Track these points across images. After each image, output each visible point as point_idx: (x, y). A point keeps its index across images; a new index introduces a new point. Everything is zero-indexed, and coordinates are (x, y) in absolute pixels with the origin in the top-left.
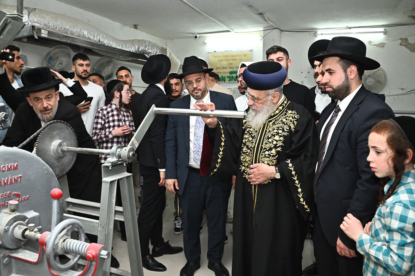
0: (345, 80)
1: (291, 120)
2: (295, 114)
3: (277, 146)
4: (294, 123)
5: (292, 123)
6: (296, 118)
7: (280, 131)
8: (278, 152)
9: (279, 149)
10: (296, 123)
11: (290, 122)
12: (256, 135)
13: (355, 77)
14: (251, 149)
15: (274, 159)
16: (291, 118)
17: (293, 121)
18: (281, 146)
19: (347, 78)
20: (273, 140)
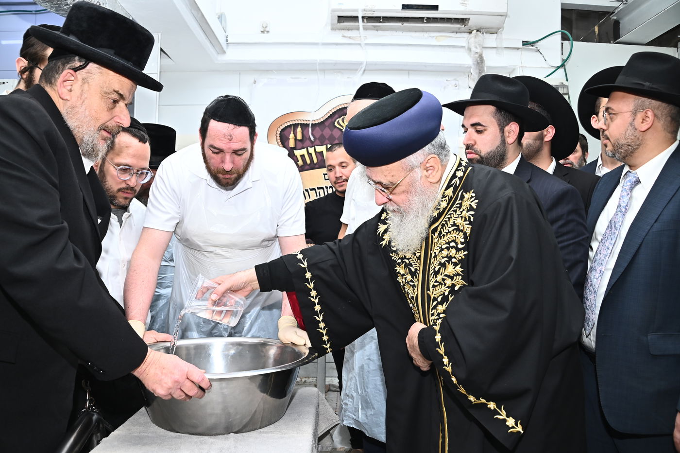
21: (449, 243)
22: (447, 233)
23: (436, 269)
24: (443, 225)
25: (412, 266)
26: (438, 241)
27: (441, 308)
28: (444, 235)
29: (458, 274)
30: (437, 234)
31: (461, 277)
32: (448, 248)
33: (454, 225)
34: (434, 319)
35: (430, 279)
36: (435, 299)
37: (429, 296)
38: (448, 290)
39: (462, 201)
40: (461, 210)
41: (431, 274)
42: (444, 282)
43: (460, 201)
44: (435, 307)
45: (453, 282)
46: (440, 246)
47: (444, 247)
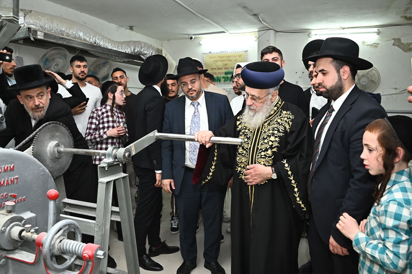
0: (338, 81)
1: (286, 121)
2: (290, 114)
3: (273, 146)
4: (289, 124)
5: (287, 123)
6: (291, 119)
7: (276, 132)
8: (274, 153)
9: (275, 150)
10: (291, 123)
11: (285, 123)
12: (251, 136)
13: (348, 77)
14: (247, 150)
15: (270, 160)
16: (286, 119)
17: (288, 121)
18: (277, 147)
19: (340, 79)
20: (269, 140)
21: (274, 128)
22: (273, 124)
23: (265, 138)
24: (271, 121)
25: (248, 135)
26: (268, 127)
27: (263, 153)
28: (271, 125)
29: (277, 141)
30: (266, 124)
31: (277, 142)
32: (273, 130)
33: (277, 121)
34: (258, 158)
35: (260, 141)
36: (261, 149)
37: (258, 148)
38: (269, 146)
39: (281, 113)
40: (281, 116)
41: (261, 139)
42: (268, 143)
43: (280, 113)
44: (260, 153)
45: (273, 144)
46: (269, 129)
47: (270, 129)
